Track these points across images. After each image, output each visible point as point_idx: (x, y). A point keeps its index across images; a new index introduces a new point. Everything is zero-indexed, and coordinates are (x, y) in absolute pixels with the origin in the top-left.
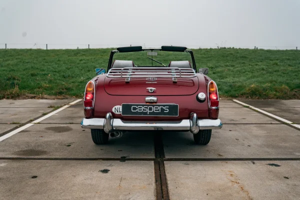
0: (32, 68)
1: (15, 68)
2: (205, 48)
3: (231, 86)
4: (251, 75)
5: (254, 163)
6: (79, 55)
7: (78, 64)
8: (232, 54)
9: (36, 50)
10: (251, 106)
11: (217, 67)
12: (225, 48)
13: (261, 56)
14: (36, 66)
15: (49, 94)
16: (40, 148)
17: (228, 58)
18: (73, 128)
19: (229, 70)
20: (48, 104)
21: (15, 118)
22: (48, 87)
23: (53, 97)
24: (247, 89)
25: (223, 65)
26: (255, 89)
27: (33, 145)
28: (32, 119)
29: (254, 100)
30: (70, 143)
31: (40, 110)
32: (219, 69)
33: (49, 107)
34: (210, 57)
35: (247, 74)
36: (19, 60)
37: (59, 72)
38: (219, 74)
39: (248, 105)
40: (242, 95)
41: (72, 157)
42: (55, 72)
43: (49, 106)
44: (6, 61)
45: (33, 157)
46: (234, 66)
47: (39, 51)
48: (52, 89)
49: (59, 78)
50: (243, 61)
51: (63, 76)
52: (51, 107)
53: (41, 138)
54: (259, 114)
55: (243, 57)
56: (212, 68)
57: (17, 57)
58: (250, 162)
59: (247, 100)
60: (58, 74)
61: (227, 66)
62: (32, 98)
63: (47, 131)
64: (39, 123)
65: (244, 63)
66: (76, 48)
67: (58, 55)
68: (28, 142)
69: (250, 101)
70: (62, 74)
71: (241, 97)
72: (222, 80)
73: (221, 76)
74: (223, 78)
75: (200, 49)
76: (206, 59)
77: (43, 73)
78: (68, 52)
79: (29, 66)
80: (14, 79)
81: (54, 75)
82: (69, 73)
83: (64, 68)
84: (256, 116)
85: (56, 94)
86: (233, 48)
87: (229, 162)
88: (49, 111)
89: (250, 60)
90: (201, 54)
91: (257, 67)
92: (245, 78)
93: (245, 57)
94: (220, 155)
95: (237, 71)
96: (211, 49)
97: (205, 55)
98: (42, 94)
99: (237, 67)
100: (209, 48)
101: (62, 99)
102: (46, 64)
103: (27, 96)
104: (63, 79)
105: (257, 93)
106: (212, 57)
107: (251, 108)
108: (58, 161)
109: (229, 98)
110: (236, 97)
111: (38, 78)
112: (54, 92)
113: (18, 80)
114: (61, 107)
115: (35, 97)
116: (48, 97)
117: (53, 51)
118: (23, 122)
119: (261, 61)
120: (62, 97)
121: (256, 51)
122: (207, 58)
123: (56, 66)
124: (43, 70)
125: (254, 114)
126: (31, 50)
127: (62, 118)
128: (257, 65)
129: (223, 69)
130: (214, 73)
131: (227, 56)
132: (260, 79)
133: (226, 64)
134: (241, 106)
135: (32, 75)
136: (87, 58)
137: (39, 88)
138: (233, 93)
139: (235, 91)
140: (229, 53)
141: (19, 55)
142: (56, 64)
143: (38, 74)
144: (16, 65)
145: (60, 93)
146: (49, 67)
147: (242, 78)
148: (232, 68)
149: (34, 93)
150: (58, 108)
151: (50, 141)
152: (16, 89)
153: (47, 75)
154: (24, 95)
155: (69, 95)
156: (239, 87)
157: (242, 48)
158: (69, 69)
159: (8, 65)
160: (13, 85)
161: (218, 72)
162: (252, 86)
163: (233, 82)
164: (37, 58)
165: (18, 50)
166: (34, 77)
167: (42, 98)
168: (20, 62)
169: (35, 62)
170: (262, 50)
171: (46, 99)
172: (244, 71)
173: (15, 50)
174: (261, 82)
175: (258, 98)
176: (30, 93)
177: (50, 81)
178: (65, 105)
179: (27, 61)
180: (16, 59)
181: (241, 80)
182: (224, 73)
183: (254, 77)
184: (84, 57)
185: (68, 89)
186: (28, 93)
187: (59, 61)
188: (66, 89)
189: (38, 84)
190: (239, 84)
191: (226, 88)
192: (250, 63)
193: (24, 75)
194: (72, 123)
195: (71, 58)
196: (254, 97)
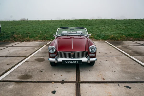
1: (29, 29)
3: (104, 35)
7: (51, 26)
8: (104, 22)
11: (99, 27)
12: (101, 19)
13: (114, 22)
14: (36, 28)
15: (40, 40)
17: (103, 23)
20: (39, 44)
23: (41, 40)
24: (110, 37)
25: (101, 26)
28: (31, 53)
31: (35, 48)
32: (100, 28)
33: (39, 46)
34: (96, 23)
35: (110, 30)
38: (100, 30)
40: (108, 39)
42: (43, 30)
44: (27, 25)
47: (38, 21)
48: (41, 37)
49: (44, 33)
53: (32, 66)
56: (97, 28)
57: (31, 24)
59: (110, 41)
61: (102, 27)
62: (34, 41)
65: (108, 25)
66: (51, 20)
67: (44, 23)
70: (45, 31)
72: (101, 33)
74: (101, 32)
75: (93, 20)
77: (39, 30)
78: (48, 21)
79: (34, 27)
80: (28, 33)
81: (42, 31)
82: (47, 31)
83: (46, 28)
85: (42, 39)
89: (111, 24)
91: (113, 27)
92: (109, 32)
95: (106, 29)
98: (37, 39)
99: (106, 27)
105: (114, 38)
107: (112, 46)
110: (106, 40)
112: (42, 38)
113: (30, 34)
114: (43, 46)
116: (40, 41)
119: (114, 25)
120: (45, 41)
121: (112, 20)
122: (95, 23)
123: (43, 27)
124: (39, 29)
126: (36, 21)
128: (113, 26)
130: (98, 30)
134: (108, 45)
135: (35, 32)
137: (37, 37)
138: (105, 38)
139: (106, 37)
141: (31, 23)
143: (37, 31)
145: (44, 39)
146: (41, 28)
147: (108, 32)
148: (104, 28)
151: (35, 69)
152: (29, 38)
154: (31, 40)
155: (47, 40)
156: (107, 36)
158: (47, 29)
159: (27, 27)
161: (99, 29)
162: (112, 36)
163: (105, 34)
164: (37, 24)
165: (31, 21)
167: (38, 41)
168: (31, 26)
169: (36, 26)
170: (114, 20)
172: (108, 29)
174: (115, 34)
176: (34, 39)
177: (41, 34)
179: (34, 26)
181: (107, 33)
183: (112, 31)
184: (53, 24)
187: (45, 25)
188: (46, 37)
189: (37, 35)
190: (107, 35)
191: (102, 36)
192: (111, 26)
193: (32, 31)
195: (49, 24)
196: (113, 40)
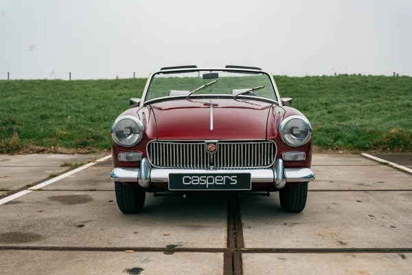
0: (44, 106)
1: (18, 108)
2: (315, 75)
3: (356, 131)
4: (389, 115)
5: (403, 257)
6: (119, 87)
7: (116, 100)
8: (358, 84)
9: (53, 81)
10: (391, 163)
11: (334, 103)
12: (346, 75)
13: (405, 86)
14: (50, 104)
15: (66, 147)
16: (31, 231)
17: (352, 90)
18: (94, 197)
19: (354, 107)
20: (62, 160)
21: (5, 182)
22: (65, 135)
23: (72, 150)
24: (384, 135)
25: (344, 100)
26: (398, 136)
27: (21, 224)
28: (30, 183)
29: (396, 154)
30: (84, 222)
31: (47, 170)
32: (338, 107)
33: (62, 166)
34: (323, 89)
35: (383, 113)
36: (25, 96)
37: (84, 112)
38: (338, 114)
39: (386, 161)
40: (376, 145)
41: (83, 246)
42: (79, 112)
43: (63, 163)
44: (6, 97)
45: (14, 245)
46: (361, 101)
47: (57, 83)
48: (71, 138)
49: (85, 121)
50: (377, 94)
51: (91, 118)
52: (66, 165)
53: (38, 213)
54: (406, 175)
55: (375, 88)
56: (326, 104)
57: (23, 91)
58: (396, 254)
59: (384, 153)
60: (82, 116)
61: (350, 101)
62: (39, 152)
63: (50, 202)
64: (39, 190)
65: (377, 97)
66: (115, 78)
67: (85, 88)
68: (13, 220)
69: (390, 155)
70: (89, 115)
71: (374, 149)
72: (343, 123)
73: (340, 117)
74: (344, 120)
75: (307, 77)
76: (317, 92)
77: (60, 113)
78: (101, 83)
79: (40, 103)
80: (14, 123)
81: (77, 117)
82: (99, 113)
83: (93, 106)
84: (400, 177)
85: (77, 146)
86: (360, 75)
87: (358, 255)
88: (61, 171)
89: (388, 92)
90: (308, 84)
91: (399, 103)
92: (380, 120)
93: (380, 88)
94: (341, 243)
95: (367, 108)
96: (324, 76)
97: (315, 85)
98: (54, 146)
99: (367, 103)
100: (321, 75)
101: (86, 153)
102: (65, 101)
103: (31, 150)
104: (89, 123)
105: (401, 141)
106: (327, 87)
107: (391, 166)
108: (56, 252)
109: (354, 151)
110: (366, 149)
111: (50, 122)
112: (73, 142)
113: (19, 124)
114: (82, 165)
115: (44, 150)
116: (65, 150)
117: (80, 83)
118: (15, 188)
119: (405, 94)
120: (87, 151)
121: (395, 79)
122: (317, 90)
123: (81, 104)
124: (60, 110)
125: (399, 176)
126: (45, 81)
127: (79, 182)
128: (398, 99)
129: (344, 106)
130: (329, 112)
131: (350, 87)
132: (404, 121)
133: (348, 98)
134: (375, 163)
135: (43, 117)
136: (131, 92)
137: (51, 137)
138: (361, 142)
139: (365, 139)
140: (352, 82)
141: (26, 89)
142: (81, 100)
143: (51, 115)
144: (21, 102)
145: (84, 145)
146: (69, 105)
147: (375, 120)
148: (358, 105)
149: (43, 145)
150: (77, 166)
151: (52, 219)
152: (15, 138)
153: (66, 117)
154: (27, 147)
155: (97, 146)
156: (371, 133)
157: (374, 75)
158: (99, 108)
159: (7, 102)
160: (11, 132)
161: (336, 111)
162: (393, 131)
163: (361, 126)
164: (53, 92)
165: (26, 81)
166: (44, 121)
167: (55, 152)
168: (27, 98)
169: (49, 98)
170: (405, 77)
171: (61, 153)
172: (378, 108)
173: (21, 82)
174: (406, 126)
175: (403, 151)
176: (37, 145)
177: (70, 127)
178: (89, 162)
179: (37, 97)
180: (22, 94)
181: (374, 123)
182: (346, 112)
183: (394, 117)
184: (126, 91)
185: (96, 138)
186: (33, 144)
187: (86, 96)
188: (93, 138)
189: (50, 130)
190: (369, 129)
191: (349, 135)
192: (388, 97)
193: (30, 117)
194: (95, 190)
195: (105, 91)
196: (396, 149)
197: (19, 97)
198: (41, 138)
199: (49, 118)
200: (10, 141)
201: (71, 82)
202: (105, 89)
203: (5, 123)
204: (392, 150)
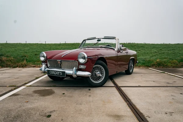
0: (36, 51)
1: (27, 52)
14: (38, 50)
24: (155, 62)
31: (35, 75)
40: (153, 65)
47: (41, 44)
62: (34, 67)
67: (50, 46)
71: (152, 67)
79: (35, 50)
80: (25, 56)
98: (39, 65)
103: (31, 66)
105: (161, 64)
113: (27, 57)
117: (48, 44)
126: (38, 44)
135: (36, 55)
137: (38, 62)
141: (31, 46)
144: (29, 50)
152: (25, 62)
154: (29, 65)
160: (23, 60)
167: (39, 67)
173: (30, 44)
175: (163, 67)
176: (33, 64)
184: (63, 47)
186: (31, 64)
187: (51, 48)
189: (38, 59)
193: (31, 54)
195: (57, 47)
196: (160, 67)
197: (28, 48)
198: (34, 62)
199: (38, 55)
200: (23, 63)
201: (46, 44)
202: (57, 46)
203: (22, 57)
204: (159, 67)
